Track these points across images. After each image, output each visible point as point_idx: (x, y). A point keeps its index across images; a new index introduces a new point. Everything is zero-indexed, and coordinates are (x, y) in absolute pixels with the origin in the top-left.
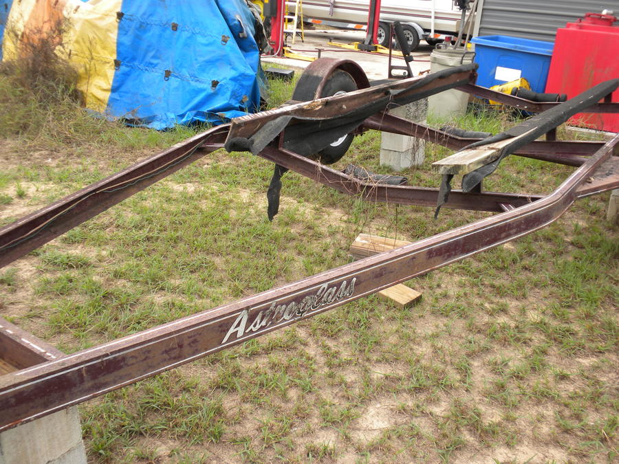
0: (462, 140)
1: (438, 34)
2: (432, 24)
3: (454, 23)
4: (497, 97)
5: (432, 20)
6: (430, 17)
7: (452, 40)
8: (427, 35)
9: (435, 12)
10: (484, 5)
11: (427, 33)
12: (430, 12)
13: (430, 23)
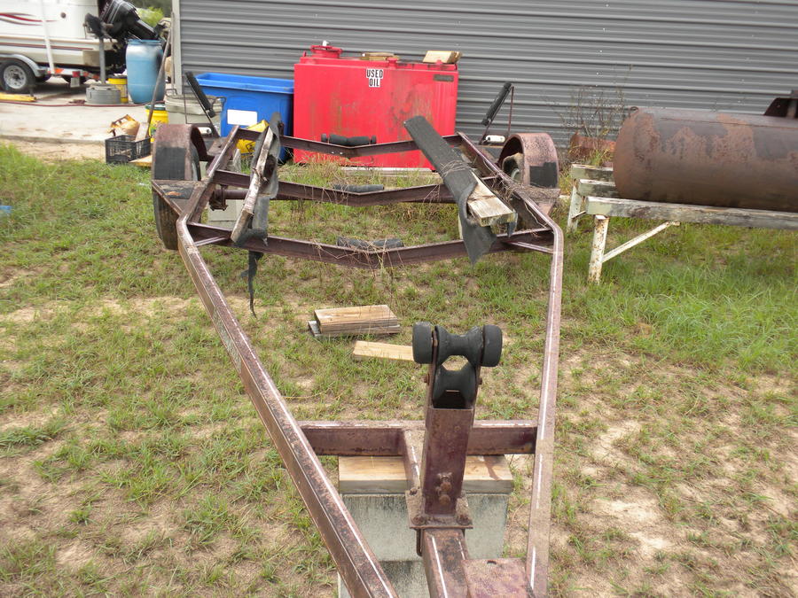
0: (361, 196)
1: (59, 69)
2: (49, 55)
3: (80, 54)
4: (309, 146)
5: (48, 51)
6: (45, 47)
7: (82, 75)
8: (44, 71)
9: (51, 41)
10: (181, 38)
11: (43, 68)
12: (43, 41)
13: (46, 56)
